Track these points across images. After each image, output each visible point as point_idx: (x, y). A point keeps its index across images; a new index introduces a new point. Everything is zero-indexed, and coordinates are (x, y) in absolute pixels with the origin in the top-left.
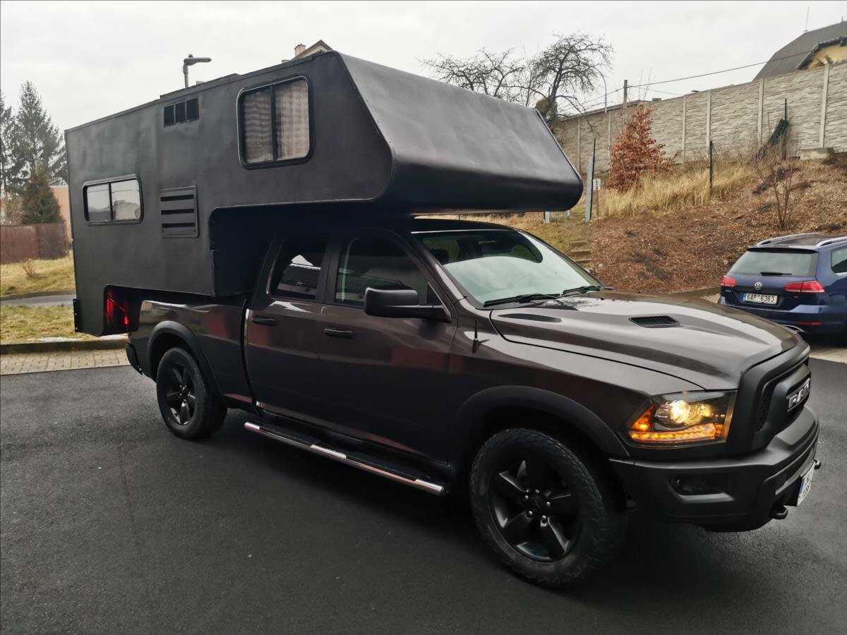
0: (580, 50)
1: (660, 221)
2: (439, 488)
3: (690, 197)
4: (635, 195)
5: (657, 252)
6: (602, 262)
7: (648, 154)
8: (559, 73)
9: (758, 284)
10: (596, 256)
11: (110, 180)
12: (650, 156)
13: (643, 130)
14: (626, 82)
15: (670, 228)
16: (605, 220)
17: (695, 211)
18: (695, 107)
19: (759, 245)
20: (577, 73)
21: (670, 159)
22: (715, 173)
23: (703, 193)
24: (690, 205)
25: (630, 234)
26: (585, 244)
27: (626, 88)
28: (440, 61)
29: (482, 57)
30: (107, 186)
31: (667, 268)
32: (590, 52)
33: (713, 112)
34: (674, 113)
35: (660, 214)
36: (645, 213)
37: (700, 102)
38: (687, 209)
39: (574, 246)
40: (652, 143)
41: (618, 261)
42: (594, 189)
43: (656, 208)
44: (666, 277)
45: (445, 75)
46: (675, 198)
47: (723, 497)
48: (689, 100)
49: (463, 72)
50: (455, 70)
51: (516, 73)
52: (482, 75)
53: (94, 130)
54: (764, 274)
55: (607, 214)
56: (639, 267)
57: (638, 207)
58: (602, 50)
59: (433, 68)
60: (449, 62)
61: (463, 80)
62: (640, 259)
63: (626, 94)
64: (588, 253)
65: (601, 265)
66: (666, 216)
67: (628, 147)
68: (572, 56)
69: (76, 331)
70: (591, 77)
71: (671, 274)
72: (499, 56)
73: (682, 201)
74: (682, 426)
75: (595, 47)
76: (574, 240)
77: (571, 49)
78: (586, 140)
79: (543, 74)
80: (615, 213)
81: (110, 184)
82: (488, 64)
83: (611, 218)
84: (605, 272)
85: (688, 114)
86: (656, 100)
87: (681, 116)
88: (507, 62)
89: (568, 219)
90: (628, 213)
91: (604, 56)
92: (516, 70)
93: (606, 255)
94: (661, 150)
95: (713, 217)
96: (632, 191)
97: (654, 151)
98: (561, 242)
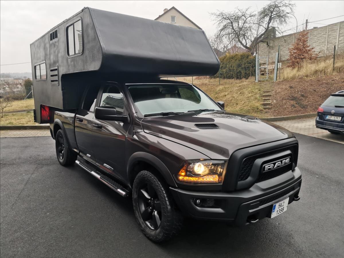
0: (280, 7)
1: (307, 82)
2: (124, 193)
3: (323, 71)
4: (298, 71)
5: (303, 96)
6: (275, 100)
7: (307, 52)
8: (271, 17)
9: (333, 111)
10: (273, 97)
11: (40, 63)
12: (307, 53)
13: (304, 41)
14: (307, 20)
15: (311, 85)
16: (282, 81)
17: (325, 77)
18: (333, 30)
19: (337, 93)
20: (279, 16)
21: (317, 54)
22: (336, 60)
23: (330, 70)
24: (323, 75)
25: (291, 87)
26: (270, 91)
27: (307, 23)
28: (218, 13)
29: (237, 11)
30: (39, 66)
31: (305, 103)
32: (284, 7)
33: (341, 32)
34: (323, 34)
35: (309, 79)
36: (301, 78)
37: (335, 28)
38: (321, 77)
39: (265, 92)
40: (308, 47)
41: (283, 99)
42: (278, 67)
43: (307, 76)
44: (304, 107)
45: (220, 19)
46: (316, 72)
47: (219, 210)
48: (330, 27)
49: (228, 17)
50: (225, 17)
51: (252, 17)
52: (237, 19)
53: (36, 44)
54: (336, 107)
55: (284, 78)
56: (292, 102)
57: (298, 75)
58: (290, 6)
59: (215, 16)
60: (222, 13)
61: (229, 21)
62: (294, 98)
63: (307, 26)
64: (271, 95)
65: (275, 101)
66: (311, 80)
67: (297, 49)
68: (276, 9)
69: (35, 122)
70: (286, 18)
71: (307, 106)
72: (244, 10)
73: (319, 73)
74: (198, 175)
75: (287, 5)
76: (265, 90)
77: (276, 6)
78: (283, 46)
79: (263, 18)
80: (288, 78)
81: (40, 65)
82: (240, 14)
83: (285, 80)
84: (276, 104)
85: (329, 34)
86: (315, 28)
87: (326, 35)
88: (248, 12)
89: (267, 80)
90: (293, 78)
91: (291, 9)
92: (252, 16)
93: (278, 97)
94: (313, 50)
95: (332, 81)
96: (296, 69)
97: (309, 50)
98: (260, 90)
